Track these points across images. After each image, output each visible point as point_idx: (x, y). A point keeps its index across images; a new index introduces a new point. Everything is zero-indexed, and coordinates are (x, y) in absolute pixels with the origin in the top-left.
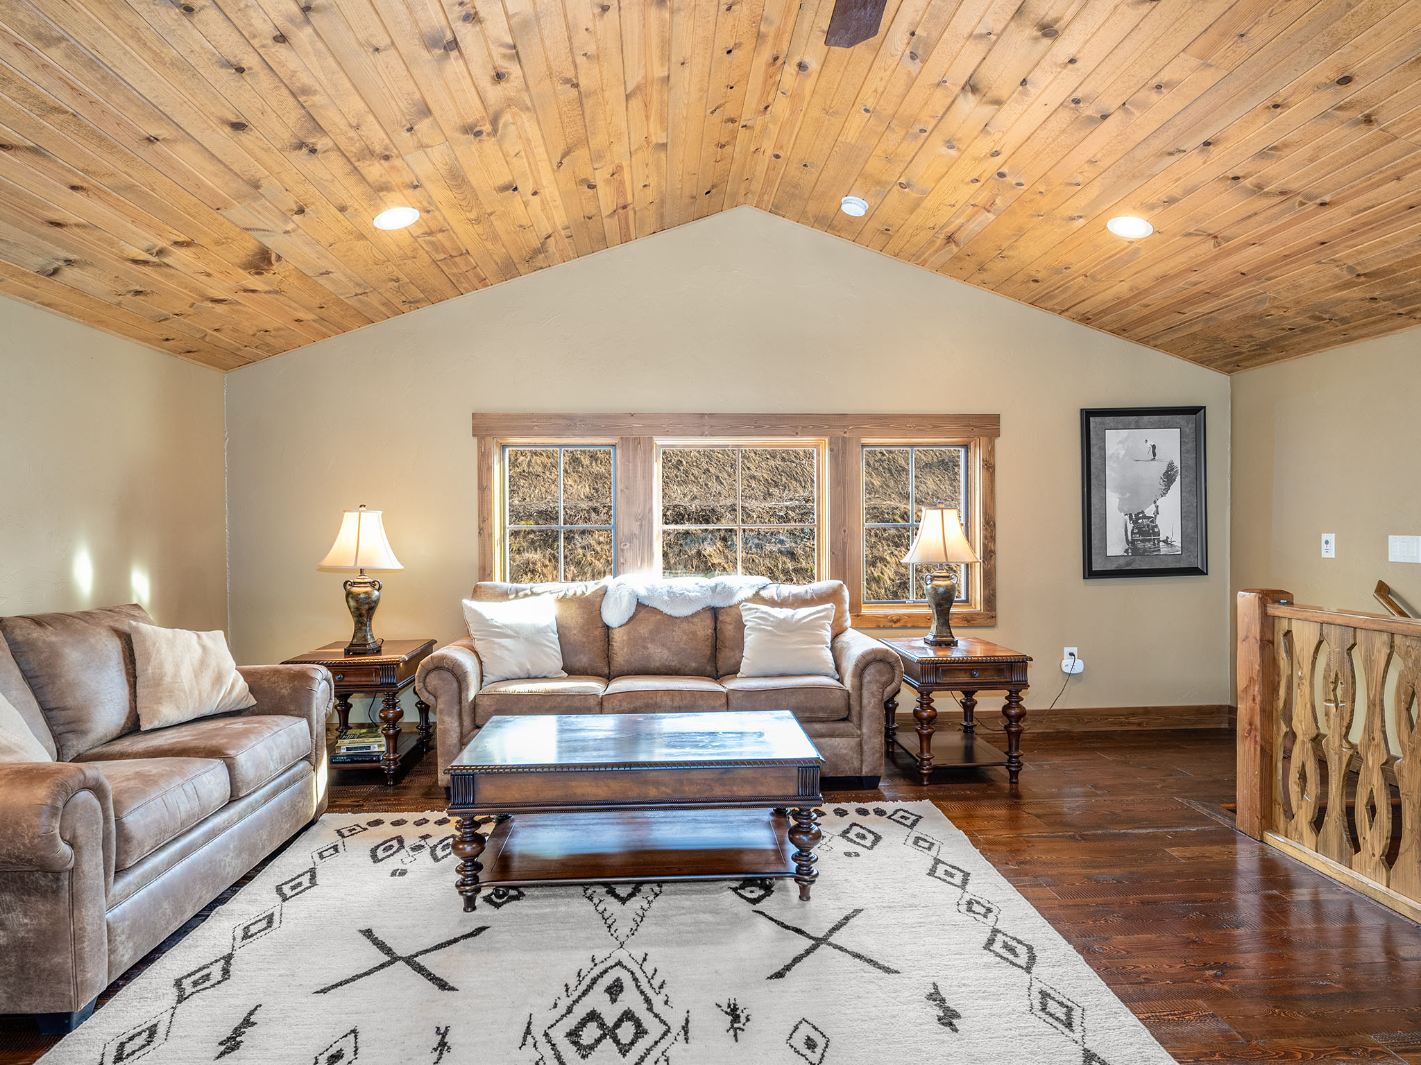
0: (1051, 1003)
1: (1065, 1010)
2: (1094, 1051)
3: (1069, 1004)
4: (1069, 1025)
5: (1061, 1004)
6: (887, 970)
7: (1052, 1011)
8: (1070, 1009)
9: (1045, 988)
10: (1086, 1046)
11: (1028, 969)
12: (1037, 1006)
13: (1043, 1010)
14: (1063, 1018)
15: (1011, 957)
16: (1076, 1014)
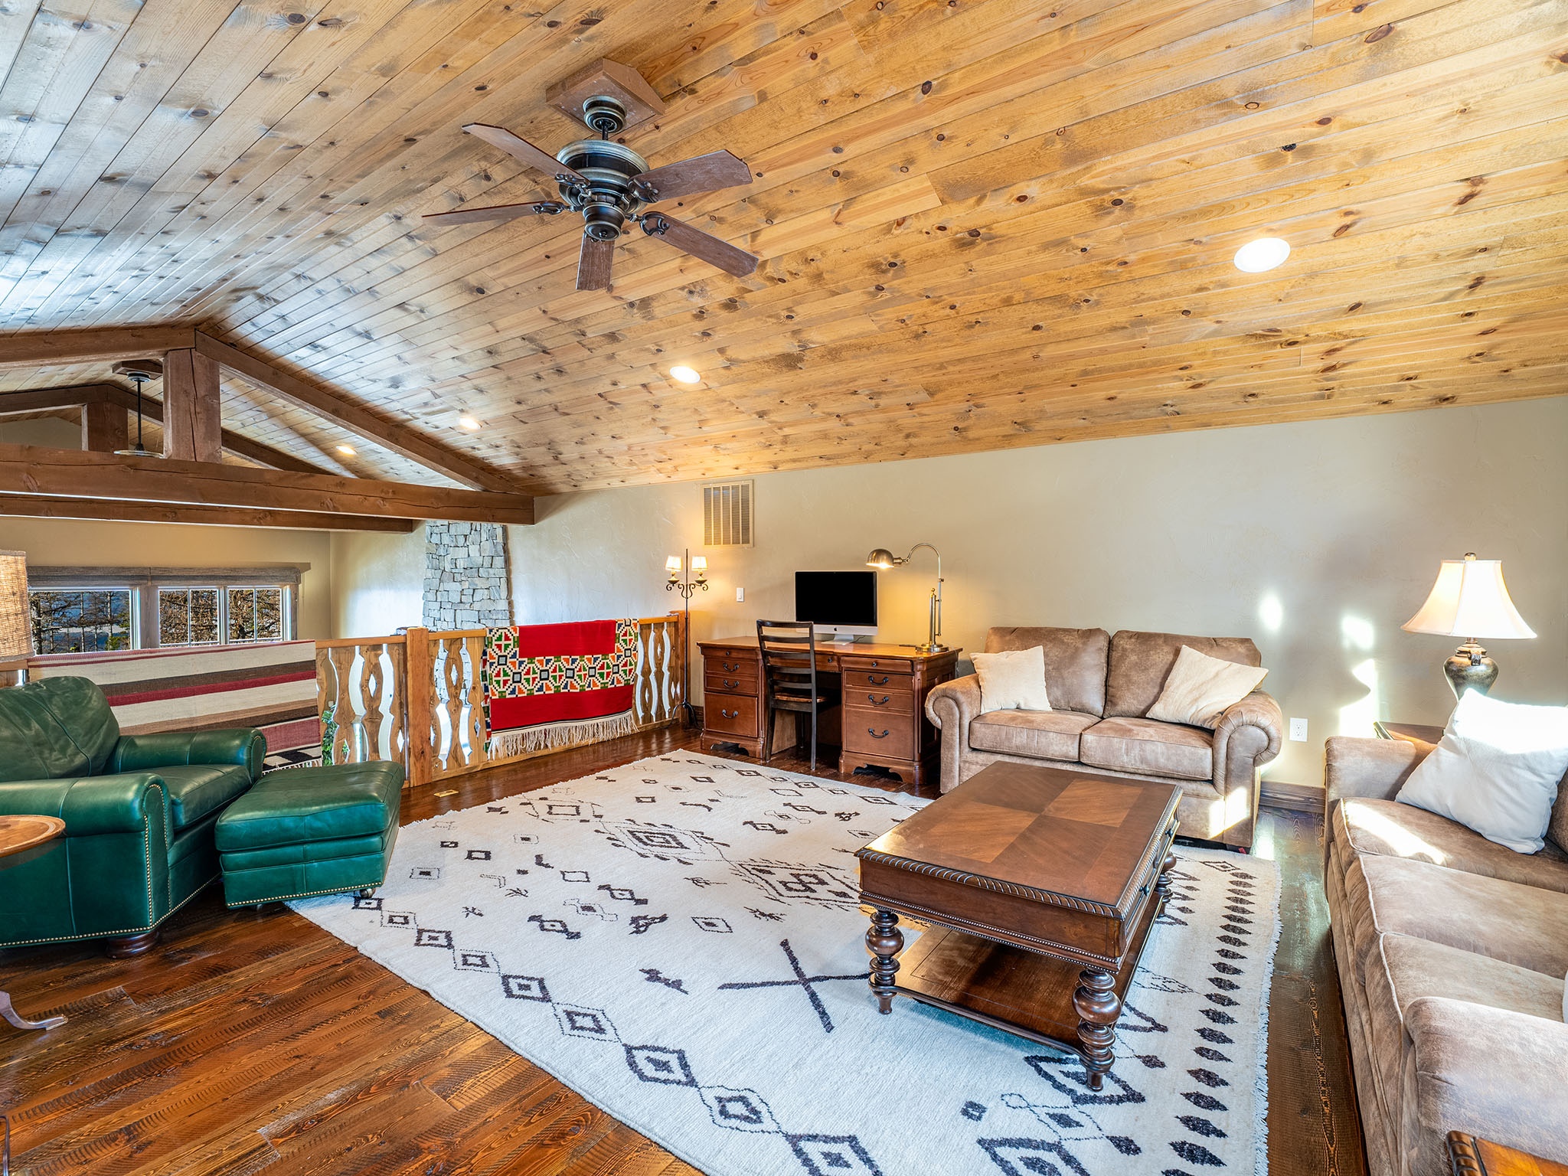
0: (591, 1025)
1: (578, 1025)
2: (544, 1004)
3: (576, 1032)
4: (569, 1014)
5: (582, 1028)
6: (731, 986)
7: (586, 1018)
8: (574, 1028)
9: (603, 1037)
10: (550, 1004)
11: (629, 1049)
12: (600, 1017)
13: (594, 1016)
14: (576, 1018)
15: (653, 1055)
16: (567, 1025)
